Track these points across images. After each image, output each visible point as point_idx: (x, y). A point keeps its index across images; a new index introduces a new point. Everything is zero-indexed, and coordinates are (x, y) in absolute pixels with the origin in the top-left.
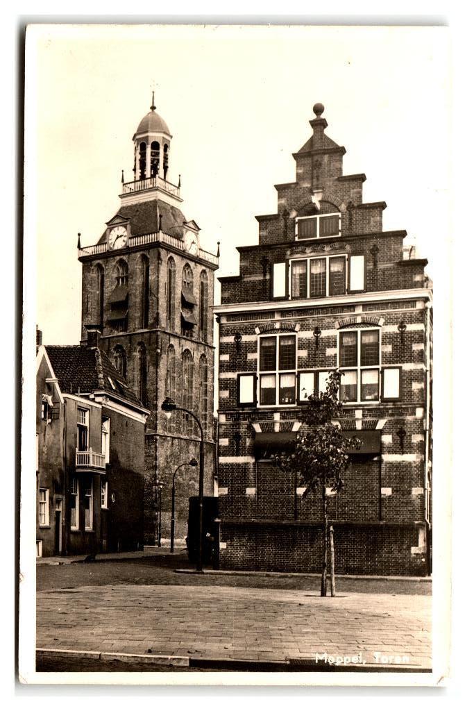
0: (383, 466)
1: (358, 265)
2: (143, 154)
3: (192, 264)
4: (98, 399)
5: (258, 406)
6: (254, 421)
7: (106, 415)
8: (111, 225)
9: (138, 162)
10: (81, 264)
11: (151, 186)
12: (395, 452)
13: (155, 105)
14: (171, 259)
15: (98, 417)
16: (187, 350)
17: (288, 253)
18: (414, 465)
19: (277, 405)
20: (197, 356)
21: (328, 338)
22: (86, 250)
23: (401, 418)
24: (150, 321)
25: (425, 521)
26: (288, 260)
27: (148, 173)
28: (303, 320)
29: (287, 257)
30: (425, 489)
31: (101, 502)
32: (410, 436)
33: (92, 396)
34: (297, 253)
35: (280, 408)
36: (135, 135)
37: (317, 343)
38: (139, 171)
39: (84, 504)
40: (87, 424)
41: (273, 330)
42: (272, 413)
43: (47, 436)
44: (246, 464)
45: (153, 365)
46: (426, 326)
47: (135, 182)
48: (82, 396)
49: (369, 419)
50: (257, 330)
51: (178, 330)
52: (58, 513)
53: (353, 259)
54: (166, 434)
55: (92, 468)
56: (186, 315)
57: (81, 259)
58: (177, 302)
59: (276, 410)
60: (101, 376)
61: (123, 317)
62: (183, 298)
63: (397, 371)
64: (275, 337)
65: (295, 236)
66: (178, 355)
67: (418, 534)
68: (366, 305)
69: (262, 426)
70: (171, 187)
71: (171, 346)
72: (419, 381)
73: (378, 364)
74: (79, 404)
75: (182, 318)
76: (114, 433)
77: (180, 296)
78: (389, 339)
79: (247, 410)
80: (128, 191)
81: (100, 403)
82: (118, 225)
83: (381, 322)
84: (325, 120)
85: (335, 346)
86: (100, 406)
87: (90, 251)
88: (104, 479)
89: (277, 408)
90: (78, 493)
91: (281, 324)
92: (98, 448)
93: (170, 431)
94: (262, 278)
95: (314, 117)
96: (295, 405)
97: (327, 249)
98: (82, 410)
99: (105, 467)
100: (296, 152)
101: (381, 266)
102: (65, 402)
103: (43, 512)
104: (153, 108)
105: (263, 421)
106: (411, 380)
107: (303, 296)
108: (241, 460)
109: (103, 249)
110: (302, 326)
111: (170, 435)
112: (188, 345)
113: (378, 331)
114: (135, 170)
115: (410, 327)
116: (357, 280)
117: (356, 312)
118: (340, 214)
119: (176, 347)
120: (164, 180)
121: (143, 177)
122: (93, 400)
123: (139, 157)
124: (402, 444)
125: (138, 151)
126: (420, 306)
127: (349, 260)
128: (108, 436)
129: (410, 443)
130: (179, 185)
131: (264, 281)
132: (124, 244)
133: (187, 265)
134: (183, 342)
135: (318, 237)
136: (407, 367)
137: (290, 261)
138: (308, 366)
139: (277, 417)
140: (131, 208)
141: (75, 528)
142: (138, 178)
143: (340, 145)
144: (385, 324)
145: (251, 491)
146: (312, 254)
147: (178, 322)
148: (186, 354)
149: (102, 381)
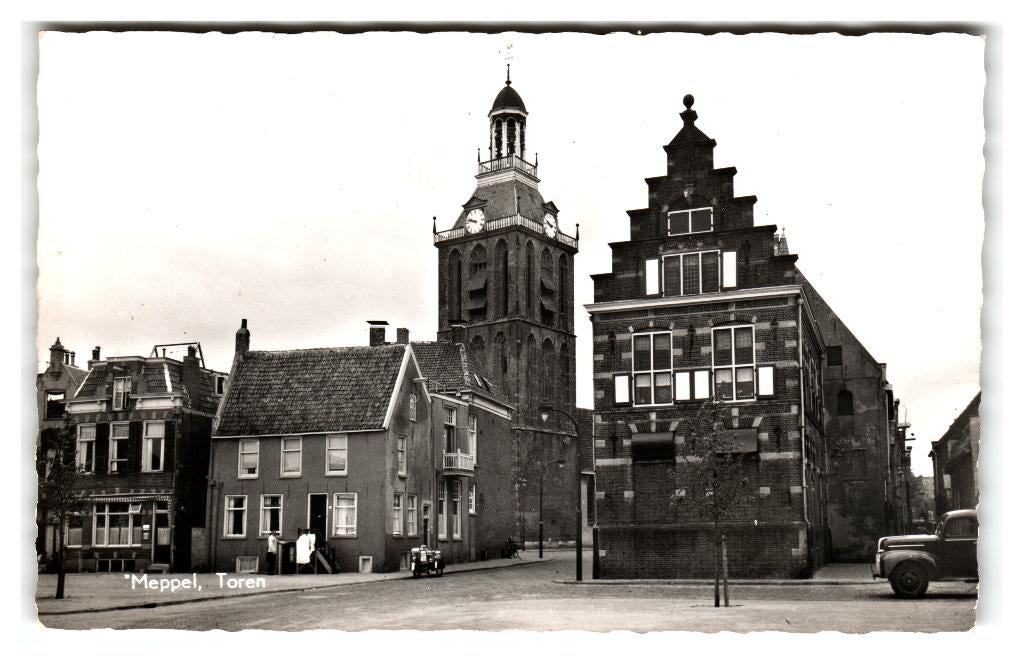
0: (761, 464)
1: (730, 260)
2: (499, 132)
3: (551, 249)
4: (466, 397)
5: (634, 406)
6: (629, 421)
7: (473, 412)
8: (468, 208)
9: (494, 141)
10: (437, 250)
11: (508, 166)
12: (772, 451)
13: (510, 79)
14: (530, 243)
15: (464, 415)
16: (548, 340)
17: (661, 248)
18: (791, 463)
19: (653, 405)
20: (557, 345)
21: (703, 336)
22: (442, 234)
23: (776, 415)
24: (510, 310)
25: (804, 520)
26: (661, 256)
27: (504, 151)
28: (676, 318)
29: (660, 253)
30: (803, 488)
31: (470, 507)
32: (786, 433)
33: (458, 395)
34: (670, 248)
35: (655, 408)
36: (491, 112)
37: (692, 342)
38: (495, 149)
39: (453, 509)
40: (454, 423)
41: (647, 329)
42: (648, 412)
43: (415, 439)
44: (623, 466)
45: (514, 357)
46: (797, 323)
47: (491, 161)
48: (448, 395)
49: (745, 416)
50: (631, 329)
51: (538, 319)
52: (426, 521)
53: (726, 254)
54: (529, 428)
55: (461, 470)
56: (547, 303)
57: (436, 245)
58: (536, 289)
59: (651, 410)
60: (466, 373)
61: (482, 305)
62: (542, 284)
63: (771, 369)
64: (649, 336)
65: (667, 231)
66: (538, 345)
67: (798, 535)
68: (740, 303)
69: (638, 426)
70: (528, 167)
71: (532, 336)
72: (793, 378)
73: (752, 362)
74: (446, 403)
75: (542, 305)
76: (481, 432)
77: (539, 282)
78: (761, 336)
79: (623, 410)
80: (484, 171)
81: (467, 401)
82: (475, 207)
83: (754, 319)
84: (695, 112)
85: (710, 344)
86: (467, 404)
87: (446, 235)
88: (472, 483)
89: (653, 408)
90: (446, 497)
91: (655, 322)
92: (465, 450)
93: (532, 425)
94: (633, 275)
95: (684, 108)
96: (672, 404)
97: (700, 244)
98: (450, 409)
99: (472, 469)
100: (667, 144)
101: (752, 262)
102: (433, 402)
103: (411, 521)
104: (508, 82)
105: (638, 421)
106: (785, 377)
107: (675, 293)
108: (618, 462)
109: (460, 233)
110: (676, 324)
111: (532, 429)
112: (548, 335)
113: (751, 328)
114: (491, 148)
115: (783, 324)
116: (729, 277)
117: (730, 310)
118: (711, 208)
119: (536, 336)
120: (521, 159)
121: (499, 156)
122: (459, 398)
123: (494, 135)
124: (778, 442)
125: (494, 129)
126: (791, 303)
127: (721, 256)
128: (475, 436)
129: (787, 440)
130: (537, 164)
131: (637, 278)
132: (481, 227)
133: (546, 250)
134: (544, 331)
135: (690, 232)
136: (781, 364)
137: (663, 257)
138: (684, 365)
139: (653, 416)
140: (487, 188)
141: (442, 536)
142: (494, 157)
143: (711, 137)
144: (758, 321)
145: (628, 494)
146: (685, 249)
147: (537, 310)
148: (547, 344)
149: (467, 379)
